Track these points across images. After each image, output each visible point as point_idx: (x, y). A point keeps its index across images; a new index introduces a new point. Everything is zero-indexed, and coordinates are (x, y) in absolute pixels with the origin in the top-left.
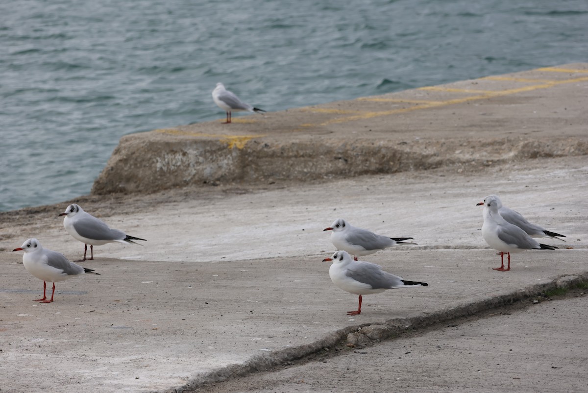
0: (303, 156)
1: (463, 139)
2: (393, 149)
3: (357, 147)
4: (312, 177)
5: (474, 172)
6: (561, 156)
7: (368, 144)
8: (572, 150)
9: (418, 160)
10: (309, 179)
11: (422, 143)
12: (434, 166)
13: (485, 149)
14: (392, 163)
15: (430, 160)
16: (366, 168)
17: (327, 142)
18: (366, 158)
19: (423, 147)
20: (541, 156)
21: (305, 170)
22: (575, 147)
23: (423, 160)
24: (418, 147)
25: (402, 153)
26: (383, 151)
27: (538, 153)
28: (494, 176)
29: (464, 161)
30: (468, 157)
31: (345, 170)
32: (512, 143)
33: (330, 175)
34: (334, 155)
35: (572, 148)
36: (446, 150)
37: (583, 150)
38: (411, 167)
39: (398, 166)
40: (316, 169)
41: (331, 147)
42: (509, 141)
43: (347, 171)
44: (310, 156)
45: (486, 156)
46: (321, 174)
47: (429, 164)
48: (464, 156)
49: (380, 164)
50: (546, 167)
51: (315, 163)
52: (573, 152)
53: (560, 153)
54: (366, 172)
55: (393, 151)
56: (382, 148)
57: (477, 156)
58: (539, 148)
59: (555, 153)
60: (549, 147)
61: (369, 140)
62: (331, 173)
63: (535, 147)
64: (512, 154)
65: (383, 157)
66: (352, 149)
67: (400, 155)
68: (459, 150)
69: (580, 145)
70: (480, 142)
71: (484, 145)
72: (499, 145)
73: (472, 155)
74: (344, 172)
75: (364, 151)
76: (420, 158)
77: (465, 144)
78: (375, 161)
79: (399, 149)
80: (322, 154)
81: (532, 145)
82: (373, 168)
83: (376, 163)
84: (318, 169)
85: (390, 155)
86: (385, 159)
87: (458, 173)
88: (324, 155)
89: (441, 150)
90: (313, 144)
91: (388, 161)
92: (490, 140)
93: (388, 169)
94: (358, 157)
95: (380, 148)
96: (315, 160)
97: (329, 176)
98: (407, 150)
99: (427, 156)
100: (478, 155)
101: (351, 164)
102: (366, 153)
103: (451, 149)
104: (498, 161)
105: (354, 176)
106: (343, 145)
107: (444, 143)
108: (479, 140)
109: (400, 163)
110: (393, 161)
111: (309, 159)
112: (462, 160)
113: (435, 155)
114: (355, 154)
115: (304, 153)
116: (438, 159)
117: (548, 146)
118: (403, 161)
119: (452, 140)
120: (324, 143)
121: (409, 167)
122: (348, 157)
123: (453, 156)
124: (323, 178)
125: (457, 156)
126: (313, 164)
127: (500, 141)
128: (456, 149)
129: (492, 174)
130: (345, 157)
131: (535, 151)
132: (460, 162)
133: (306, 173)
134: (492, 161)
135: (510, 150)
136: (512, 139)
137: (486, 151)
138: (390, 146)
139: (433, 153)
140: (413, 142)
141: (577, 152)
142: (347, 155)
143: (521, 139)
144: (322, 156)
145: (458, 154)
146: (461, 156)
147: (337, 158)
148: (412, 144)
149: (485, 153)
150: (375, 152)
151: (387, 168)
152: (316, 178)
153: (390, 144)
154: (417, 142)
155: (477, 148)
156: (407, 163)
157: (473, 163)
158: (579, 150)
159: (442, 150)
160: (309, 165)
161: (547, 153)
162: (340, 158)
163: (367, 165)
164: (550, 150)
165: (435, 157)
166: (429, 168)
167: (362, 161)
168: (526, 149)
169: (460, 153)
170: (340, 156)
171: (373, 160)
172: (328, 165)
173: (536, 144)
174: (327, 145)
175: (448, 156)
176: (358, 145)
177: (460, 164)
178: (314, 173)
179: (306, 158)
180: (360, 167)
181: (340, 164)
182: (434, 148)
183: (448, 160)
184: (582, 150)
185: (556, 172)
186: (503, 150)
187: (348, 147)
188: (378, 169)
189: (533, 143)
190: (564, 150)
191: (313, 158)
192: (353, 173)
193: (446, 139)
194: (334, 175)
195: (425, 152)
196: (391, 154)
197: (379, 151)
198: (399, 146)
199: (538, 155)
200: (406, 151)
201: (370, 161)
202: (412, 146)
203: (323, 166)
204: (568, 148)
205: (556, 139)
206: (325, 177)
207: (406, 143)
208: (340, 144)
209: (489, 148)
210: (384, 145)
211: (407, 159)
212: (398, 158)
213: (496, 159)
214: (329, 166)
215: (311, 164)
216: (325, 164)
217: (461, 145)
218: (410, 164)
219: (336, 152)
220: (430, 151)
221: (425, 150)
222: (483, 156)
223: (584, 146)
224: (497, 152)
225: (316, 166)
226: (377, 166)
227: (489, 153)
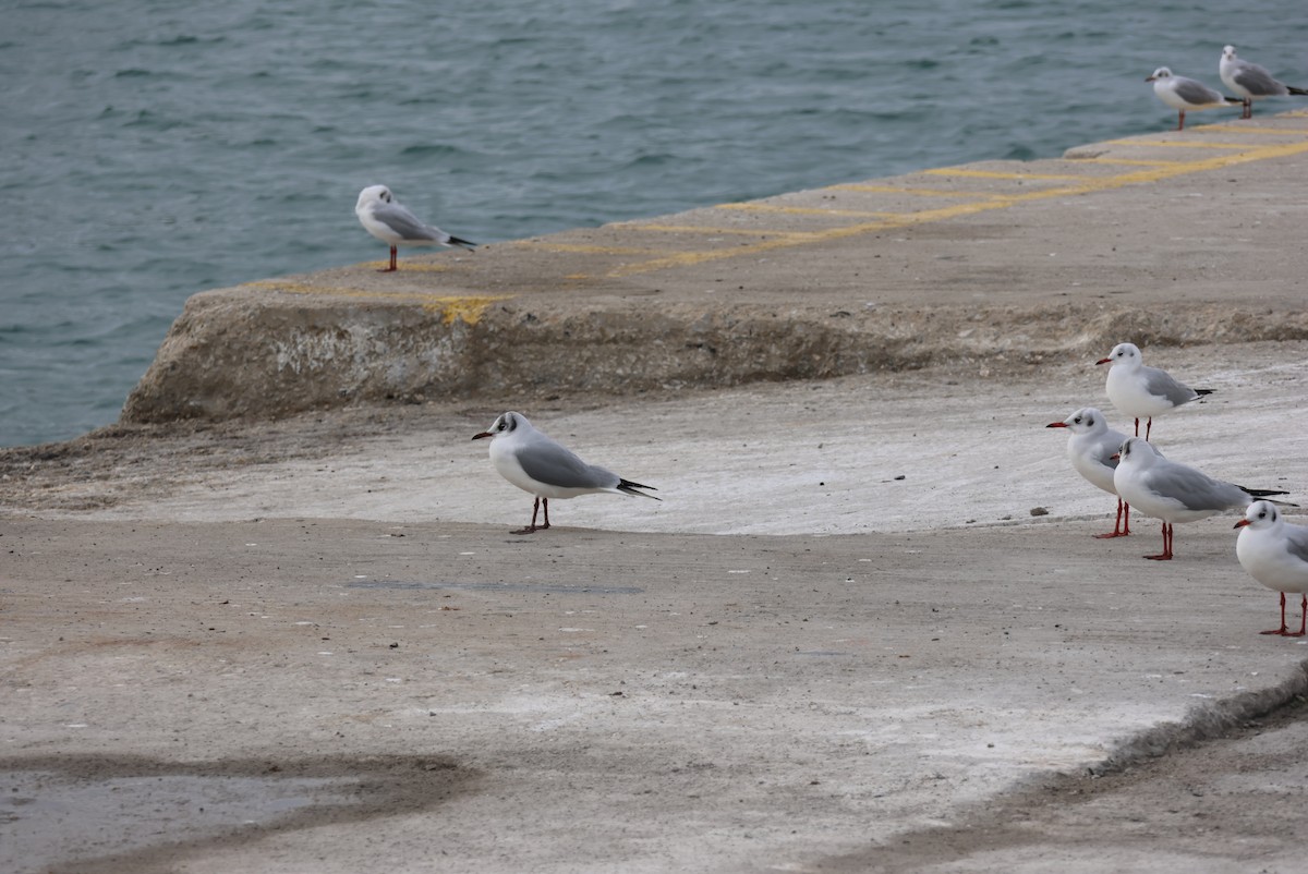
0: (614, 341)
1: (970, 307)
2: (821, 328)
3: (737, 322)
4: (637, 386)
5: (1017, 376)
6: (1198, 343)
7: (764, 315)
8: (1222, 331)
9: (876, 352)
10: (631, 390)
11: (884, 315)
12: (913, 364)
13: (1024, 328)
14: (817, 358)
15: (905, 351)
16: (758, 367)
17: (669, 311)
18: (759, 345)
19: (886, 322)
20: (1152, 342)
21: (620, 371)
22: (1228, 323)
23: (888, 350)
24: (876, 322)
25: (841, 336)
26: (799, 331)
27: (1146, 336)
28: (1070, 384)
29: (980, 352)
30: (986, 344)
31: (711, 372)
32: (1082, 318)
33: (677, 382)
34: (688, 339)
35: (1221, 326)
36: (939, 330)
37: (1248, 332)
38: (862, 366)
39: (832, 363)
40: (644, 370)
41: (680, 322)
42: (1075, 311)
43: (715, 373)
44: (632, 341)
45: (1025, 343)
46: (656, 380)
47: (901, 359)
48: (979, 342)
49: (790, 360)
50: (1189, 365)
51: (642, 356)
52: (1224, 335)
53: (1193, 336)
54: (759, 376)
55: (822, 331)
56: (795, 323)
57: (1006, 342)
58: (1148, 326)
59: (1184, 336)
60: (1170, 325)
61: (765, 306)
62: (680, 377)
63: (1141, 324)
64: (1084, 339)
65: (798, 345)
66: (727, 326)
67: (835, 340)
68: (967, 329)
69: (1240, 319)
70: (1010, 312)
71: (1020, 320)
72: (1052, 319)
73: (995, 340)
74: (707, 375)
75: (756, 330)
76: (882, 346)
77: (977, 317)
78: (778, 352)
79: (834, 326)
80: (658, 337)
81: (1134, 320)
82: (774, 367)
83: (782, 357)
84: (648, 369)
85: (813, 339)
86: (803, 347)
87: (981, 377)
88: (664, 340)
89: (926, 329)
90: (639, 315)
91: (810, 352)
92: (1031, 310)
93: (809, 370)
94: (741, 343)
95: (791, 325)
96: (642, 349)
97: (676, 385)
98: (853, 328)
99: (897, 343)
100: (1009, 341)
101: (725, 358)
102: (759, 335)
103: (949, 327)
104: (1056, 353)
105: (732, 386)
106: (705, 318)
107: (933, 315)
108: (1007, 309)
109: (838, 357)
110: (819, 353)
111: (630, 347)
112: (973, 350)
113: (914, 340)
114: (734, 336)
115: (616, 335)
116: (922, 348)
117: (1166, 322)
118: (842, 353)
119: (947, 308)
120: (663, 312)
121: (856, 365)
122: (717, 343)
123: (953, 343)
124: (661, 388)
125: (963, 342)
126: (639, 359)
127: (1054, 310)
128: (958, 328)
129: (1062, 380)
130: (712, 344)
131: (1140, 333)
132: (970, 355)
133: (622, 378)
134: (1042, 353)
135: (1079, 331)
136: (1082, 306)
137: (1026, 332)
138: (814, 320)
139: (909, 336)
140: (862, 311)
141: (1232, 334)
142: (715, 340)
143: (1101, 307)
144: (658, 342)
145: (964, 338)
146: (972, 342)
147: (691, 346)
148: (862, 316)
149: (1023, 338)
150: (779, 334)
151: (806, 368)
152: (646, 388)
153: (814, 317)
154: (872, 312)
155: (1005, 326)
156: (852, 357)
157: (1001, 357)
158: (1238, 331)
159: (929, 330)
160: (628, 360)
161: (1167, 336)
162: (700, 346)
163: (761, 360)
164: (1172, 330)
165: (915, 345)
166: (901, 367)
167: (751, 353)
168: (1120, 329)
169: (970, 336)
170: (699, 341)
171: (774, 349)
172: (672, 360)
173: (1141, 318)
174: (671, 316)
175: (943, 343)
176: (739, 317)
177: (972, 360)
178: (641, 378)
179: (622, 345)
180: (745, 365)
181: (700, 359)
182: (912, 325)
183: (944, 350)
184: (1243, 331)
185: (1217, 376)
186: (1062, 330)
187: (718, 322)
188: (785, 368)
189: (1136, 315)
190: (1202, 330)
191: (638, 345)
192: (728, 377)
193: (935, 306)
194: (685, 383)
195: (893, 333)
196: (817, 338)
197: (789, 330)
198: (834, 320)
199: (1147, 342)
200: (849, 331)
201: (768, 352)
202: (863, 321)
203: (660, 362)
204: (1212, 327)
205: (1180, 308)
206: (666, 386)
207: (848, 314)
208: (701, 315)
209: (1033, 326)
210: (800, 317)
211: (853, 348)
212: (832, 345)
213: (1051, 349)
214: (674, 363)
215: (633, 358)
216: (665, 359)
217: (970, 320)
218: (859, 360)
219: (691, 332)
220: (903, 331)
221: (892, 329)
222: (1019, 343)
223: (1248, 323)
224: (1050, 333)
225: (645, 363)
226: (785, 363)
227: (1032, 337)
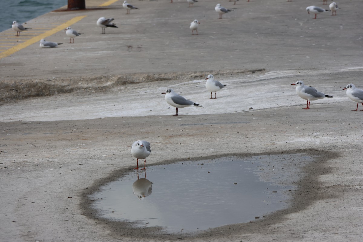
1: (79, 77)
2: (45, 84)
3: (22, 83)
6: (139, 83)
7: (29, 81)
8: (144, 80)
9: (59, 89)
11: (59, 80)
12: (69, 91)
14: (44, 91)
15: (66, 88)
16: (29, 94)
18: (29, 89)
19: (61, 81)
20: (128, 83)
22: (145, 78)
23: (62, 88)
24: (58, 82)
25: (50, 85)
26: (39, 85)
27: (126, 82)
29: (85, 87)
30: (85, 86)
31: (17, 96)
32: (107, 78)
33: (8, 99)
34: (10, 88)
36: (74, 83)
37: (151, 79)
38: (56, 92)
39: (48, 92)
41: (8, 84)
42: (105, 77)
43: (18, 96)
45: (95, 85)
46: (2, 99)
47: (66, 90)
48: (84, 85)
52: (145, 80)
53: (137, 81)
54: (29, 96)
55: (45, 85)
56: (38, 83)
58: (127, 79)
59: (135, 81)
60: (131, 79)
61: (29, 79)
62: (9, 97)
63: (125, 79)
64: (110, 83)
65: (39, 88)
66: (20, 84)
67: (49, 87)
68: (80, 82)
69: (148, 77)
70: (89, 78)
71: (92, 80)
72: (100, 79)
74: (15, 97)
75: (28, 85)
76: (61, 87)
77: (82, 79)
78: (34, 90)
80: (3, 88)
82: (33, 94)
83: (35, 91)
84: (0, 96)
85: (43, 86)
86: (41, 89)
88: (4, 89)
91: (42, 90)
92: (94, 77)
94: (24, 88)
95: (37, 83)
98: (53, 83)
99: (64, 86)
100: (91, 85)
101: (20, 92)
102: (29, 86)
103: (76, 82)
104: (104, 87)
105: (23, 99)
106: (14, 83)
107: (71, 79)
110: (44, 90)
113: (68, 85)
114: (22, 87)
116: (70, 87)
118: (51, 90)
121: (55, 92)
122: (18, 89)
123: (78, 86)
124: (4, 101)
125: (80, 86)
127: (99, 77)
128: (78, 82)
130: (16, 89)
132: (83, 88)
134: (101, 87)
135: (107, 82)
137: (94, 82)
139: (67, 85)
141: (147, 80)
143: (111, 76)
144: (2, 89)
145: (80, 84)
146: (82, 85)
147: (11, 90)
148: (54, 80)
149: (94, 84)
150: (34, 86)
151: (42, 93)
152: (0, 101)
153: (42, 81)
154: (56, 79)
155: (89, 81)
156: (53, 90)
157: (91, 88)
158: (148, 79)
159: (71, 83)
161: (131, 81)
162: (13, 90)
163: (30, 92)
165: (68, 87)
166: (66, 92)
167: (27, 91)
169: (81, 84)
170: (13, 88)
171: (33, 90)
172: (6, 93)
173: (125, 77)
174: (5, 83)
175: (76, 86)
176: (23, 82)
177: (84, 90)
180: (26, 94)
181: (14, 93)
182: (67, 82)
183: (76, 87)
184: (149, 79)
186: (103, 81)
187: (17, 84)
189: (123, 77)
190: (139, 80)
192: (21, 97)
193: (70, 77)
194: (10, 99)
195: (63, 84)
197: (37, 85)
198: (47, 82)
199: (126, 83)
200: (52, 84)
201: (31, 90)
202: (55, 82)
203: (3, 94)
204: (141, 79)
206: (5, 100)
207: (50, 80)
208: (13, 82)
210: (39, 81)
211: (54, 88)
216: (4, 93)
217: (80, 80)
219: (11, 86)
220: (65, 83)
221: (62, 83)
222: (93, 85)
223: (151, 77)
224: (100, 82)
226: (36, 93)
227: (96, 83)
